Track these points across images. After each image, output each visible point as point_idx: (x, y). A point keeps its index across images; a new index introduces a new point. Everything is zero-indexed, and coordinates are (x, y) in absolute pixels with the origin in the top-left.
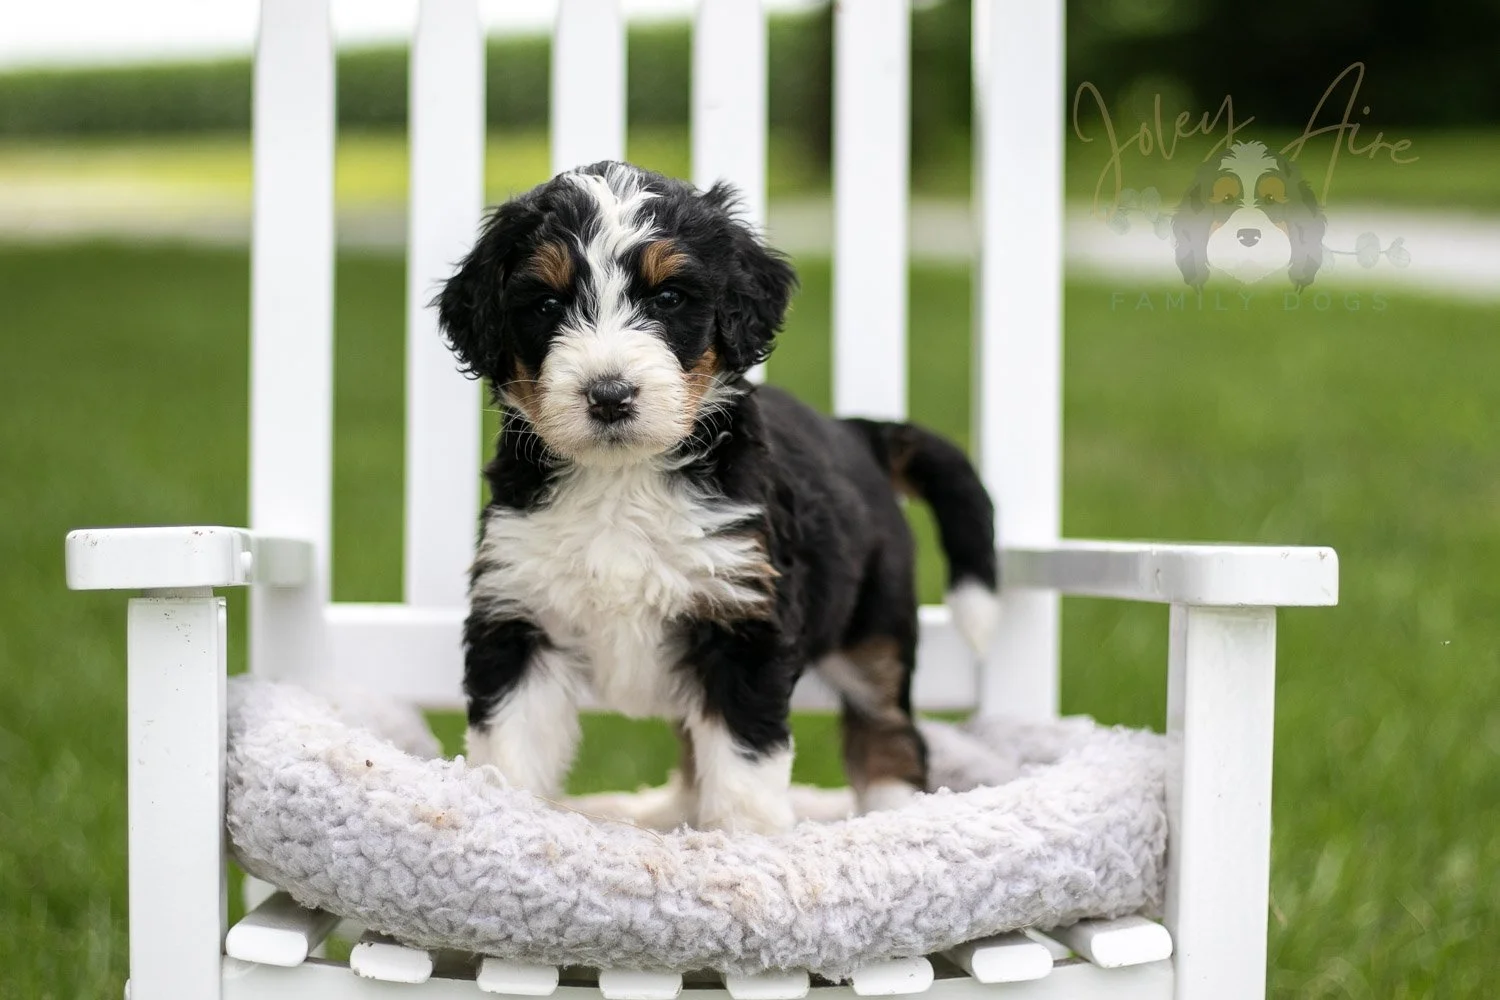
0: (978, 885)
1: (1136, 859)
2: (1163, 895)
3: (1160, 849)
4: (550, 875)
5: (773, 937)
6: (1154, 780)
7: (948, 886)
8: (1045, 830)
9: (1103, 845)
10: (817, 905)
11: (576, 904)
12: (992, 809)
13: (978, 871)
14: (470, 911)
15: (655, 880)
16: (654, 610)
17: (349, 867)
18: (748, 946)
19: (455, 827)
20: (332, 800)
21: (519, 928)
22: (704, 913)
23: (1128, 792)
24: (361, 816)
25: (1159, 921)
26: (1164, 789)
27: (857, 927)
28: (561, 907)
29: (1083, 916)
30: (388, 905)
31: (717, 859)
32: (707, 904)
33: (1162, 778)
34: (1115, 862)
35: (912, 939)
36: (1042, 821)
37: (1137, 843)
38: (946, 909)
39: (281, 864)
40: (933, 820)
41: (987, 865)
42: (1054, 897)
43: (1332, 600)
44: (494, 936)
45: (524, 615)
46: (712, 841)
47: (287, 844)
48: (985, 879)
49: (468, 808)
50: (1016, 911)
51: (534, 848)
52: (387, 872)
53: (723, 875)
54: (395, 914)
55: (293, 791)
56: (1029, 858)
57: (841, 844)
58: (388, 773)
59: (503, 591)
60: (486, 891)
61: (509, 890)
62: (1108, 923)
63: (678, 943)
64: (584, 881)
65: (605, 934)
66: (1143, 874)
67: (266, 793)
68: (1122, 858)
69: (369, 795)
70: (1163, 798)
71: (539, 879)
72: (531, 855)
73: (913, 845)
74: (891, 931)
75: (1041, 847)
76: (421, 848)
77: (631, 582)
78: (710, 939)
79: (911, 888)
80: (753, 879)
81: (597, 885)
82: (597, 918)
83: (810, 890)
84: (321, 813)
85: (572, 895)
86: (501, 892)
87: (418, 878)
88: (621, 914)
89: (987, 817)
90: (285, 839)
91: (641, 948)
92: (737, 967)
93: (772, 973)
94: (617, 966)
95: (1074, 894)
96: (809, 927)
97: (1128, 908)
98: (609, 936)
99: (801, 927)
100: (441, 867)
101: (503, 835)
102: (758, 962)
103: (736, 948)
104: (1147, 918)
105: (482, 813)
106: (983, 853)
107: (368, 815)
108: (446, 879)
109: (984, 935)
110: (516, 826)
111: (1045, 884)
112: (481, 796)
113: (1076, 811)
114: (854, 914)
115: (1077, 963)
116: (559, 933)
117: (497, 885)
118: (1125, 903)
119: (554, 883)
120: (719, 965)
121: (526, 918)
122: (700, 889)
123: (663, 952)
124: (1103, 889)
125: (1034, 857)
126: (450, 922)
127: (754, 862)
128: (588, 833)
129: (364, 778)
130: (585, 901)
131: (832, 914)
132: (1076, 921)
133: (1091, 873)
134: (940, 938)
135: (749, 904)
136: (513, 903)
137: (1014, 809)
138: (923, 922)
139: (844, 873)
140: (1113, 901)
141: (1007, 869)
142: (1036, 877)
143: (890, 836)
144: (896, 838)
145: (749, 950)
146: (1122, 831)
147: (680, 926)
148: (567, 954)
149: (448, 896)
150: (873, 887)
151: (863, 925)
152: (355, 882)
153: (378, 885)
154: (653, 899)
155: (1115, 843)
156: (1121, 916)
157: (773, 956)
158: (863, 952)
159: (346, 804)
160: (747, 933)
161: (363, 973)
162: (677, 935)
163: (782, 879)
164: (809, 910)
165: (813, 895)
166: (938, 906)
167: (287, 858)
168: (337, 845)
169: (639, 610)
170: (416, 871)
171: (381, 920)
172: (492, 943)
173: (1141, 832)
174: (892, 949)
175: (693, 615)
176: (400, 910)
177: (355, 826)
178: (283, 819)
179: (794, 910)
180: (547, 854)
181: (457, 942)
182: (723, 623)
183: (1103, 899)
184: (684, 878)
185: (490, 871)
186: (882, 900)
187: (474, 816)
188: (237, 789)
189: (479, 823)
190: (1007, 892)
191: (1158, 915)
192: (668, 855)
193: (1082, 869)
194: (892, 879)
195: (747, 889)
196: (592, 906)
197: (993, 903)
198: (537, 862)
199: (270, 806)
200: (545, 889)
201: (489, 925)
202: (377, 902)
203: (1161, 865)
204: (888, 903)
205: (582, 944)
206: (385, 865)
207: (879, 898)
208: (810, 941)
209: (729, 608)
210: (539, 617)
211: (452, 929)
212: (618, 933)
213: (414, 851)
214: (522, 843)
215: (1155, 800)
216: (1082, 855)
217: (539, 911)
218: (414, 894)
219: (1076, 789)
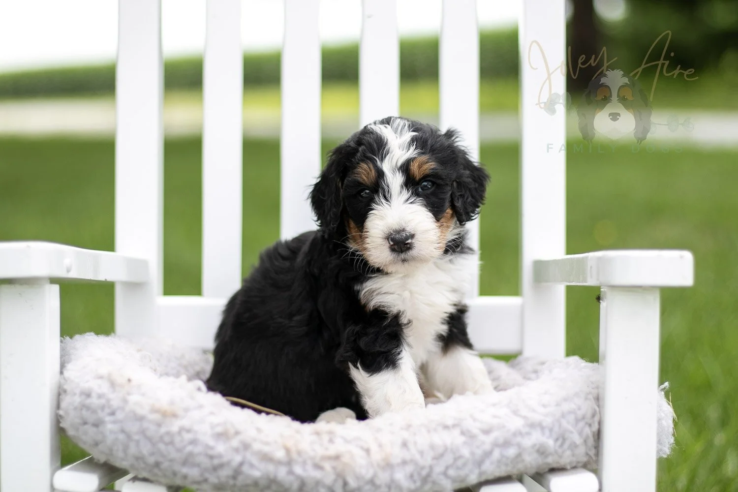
0: (483, 451)
1: (580, 433)
2: (597, 455)
3: (595, 427)
4: (227, 446)
5: (361, 485)
6: (593, 389)
7: (466, 452)
8: (525, 418)
9: (560, 426)
10: (388, 465)
11: (242, 463)
12: (494, 405)
13: (483, 443)
15: (289, 454)
17: (117, 439)
18: (346, 490)
19: (175, 416)
20: (108, 400)
21: (211, 475)
22: (319, 474)
23: (577, 395)
24: (123, 410)
25: (593, 472)
26: (598, 393)
27: (411, 476)
28: (234, 465)
29: (551, 467)
30: (140, 461)
31: (330, 441)
32: (321, 468)
33: (597, 387)
34: (568, 435)
35: (444, 482)
36: (524, 412)
37: (581, 424)
38: (465, 465)
39: (84, 438)
40: (459, 412)
41: (488, 440)
42: (530, 456)
43: (690, 282)
44: (197, 480)
47: (86, 427)
48: (487, 447)
49: (184, 405)
50: (507, 465)
51: (219, 429)
52: (138, 442)
53: (333, 451)
54: (142, 465)
55: (89, 396)
56: (514, 435)
57: (404, 427)
58: (139, 385)
60: (191, 454)
61: (204, 453)
64: (247, 450)
66: (585, 441)
67: (75, 397)
68: (572, 432)
69: (128, 397)
70: (598, 399)
71: (221, 448)
72: (217, 434)
73: (446, 427)
74: (432, 478)
75: (522, 428)
76: (156, 428)
79: (443, 453)
80: (350, 452)
81: (255, 453)
82: (255, 473)
83: (384, 456)
84: (103, 408)
85: (240, 458)
86: (200, 454)
87: (154, 445)
88: (269, 472)
89: (492, 411)
90: (85, 423)
91: (282, 490)
95: (542, 454)
96: (383, 478)
97: (578, 462)
98: (263, 483)
99: (378, 478)
100: (167, 439)
101: (202, 422)
105: (191, 408)
106: (487, 432)
107: (127, 409)
108: (170, 446)
110: (211, 416)
111: (524, 449)
112: (192, 398)
113: (544, 406)
114: (409, 469)
116: (234, 478)
117: (197, 449)
118: (574, 459)
119: (229, 450)
121: (215, 470)
122: (317, 460)
124: (560, 451)
125: (518, 433)
126: (173, 471)
127: (351, 442)
129: (127, 388)
130: (247, 462)
131: (397, 469)
132: (547, 470)
133: (551, 443)
134: (462, 481)
135: (347, 468)
136: (207, 460)
137: (509, 405)
138: (452, 472)
139: (405, 445)
140: (566, 458)
141: (501, 441)
142: (519, 445)
143: (435, 422)
146: (572, 418)
149: (171, 456)
150: (422, 453)
151: (415, 474)
152: (121, 447)
153: (133, 450)
154: (288, 464)
155: (567, 425)
156: (574, 468)
159: (115, 403)
160: (346, 483)
162: (303, 485)
163: (367, 450)
164: (383, 469)
165: (385, 459)
166: (460, 463)
167: (86, 434)
170: (153, 441)
172: (196, 483)
173: (583, 418)
176: (145, 463)
177: (120, 415)
178: (84, 412)
179: (374, 469)
180: (226, 433)
181: (178, 482)
183: (561, 457)
184: (308, 452)
185: (194, 442)
187: (187, 410)
188: (63, 395)
189: (189, 414)
190: (501, 454)
191: (594, 466)
193: (546, 440)
194: (432, 447)
195: (346, 458)
196: (252, 466)
197: (492, 461)
198: (221, 438)
199: (77, 404)
200: (224, 454)
201: (194, 473)
202: (134, 460)
203: (596, 437)
204: (430, 462)
205: (247, 486)
206: (136, 437)
207: (425, 459)
208: (384, 485)
211: (175, 474)
212: (268, 481)
213: (152, 430)
214: (213, 426)
215: (593, 399)
216: (547, 432)
217: (221, 466)
218: (152, 454)
219: (545, 393)
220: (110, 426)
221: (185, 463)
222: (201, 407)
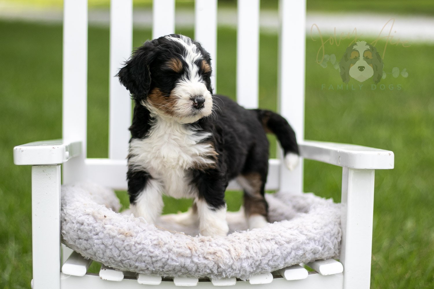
0: (287, 252)
1: (333, 242)
2: (340, 253)
3: (340, 239)
4: (160, 251)
5: (226, 268)
6: (337, 219)
7: (278, 253)
8: (306, 235)
9: (323, 239)
10: (239, 259)
11: (168, 259)
12: (290, 229)
13: (287, 248)
14: (136, 261)
15: (191, 252)
16: (182, 167)
17: (99, 248)
18: (219, 271)
19: (131, 236)
20: (94, 227)
21: (151, 266)
22: (206, 262)
23: (330, 222)
24: (103, 232)
25: (339, 261)
26: (340, 221)
27: (251, 265)
28: (164, 260)
29: (316, 259)
30: (111, 259)
31: (210, 245)
32: (207, 259)
33: (340, 218)
34: (327, 244)
35: (267, 268)
36: (306, 232)
37: (333, 238)
38: (278, 259)
39: (78, 246)
40: (273, 232)
41: (290, 246)
42: (309, 254)
43: (392, 167)
44: (143, 269)
45: (143, 169)
46: (208, 240)
47: (80, 240)
48: (289, 250)
49: (135, 230)
50: (298, 259)
51: (155, 242)
52: (111, 249)
53: (212, 250)
54: (113, 261)
55: (82, 224)
56: (302, 244)
57: (246, 240)
58: (111, 219)
59: (136, 163)
60: (141, 255)
61: (148, 255)
62: (324, 262)
63: (198, 270)
64: (170, 252)
65: (176, 268)
66: (334, 248)
67: (74, 225)
68: (329, 243)
69: (105, 226)
70: (340, 224)
71: (157, 252)
72: (154, 245)
73: (268, 240)
74: (261, 266)
75: (305, 241)
76: (121, 242)
77: (175, 159)
78: (208, 269)
79: (267, 253)
80: (221, 251)
81: (174, 253)
82: (174, 263)
83: (237, 254)
84: (91, 231)
85: (167, 257)
86: (146, 256)
87: (120, 251)
88: (181, 262)
89: (290, 231)
90: (79, 238)
91: (187, 272)
92: (215, 277)
93: (226, 278)
94: (179, 277)
95: (315, 254)
96: (237, 265)
97: (330, 257)
98: (178, 268)
99: (235, 265)
100: (127, 248)
101: (146, 239)
102: (222, 275)
103: (215, 272)
104: (335, 259)
105: (139, 231)
106: (288, 243)
107: (105, 232)
108: (129, 252)
109: (288, 266)
110: (150, 236)
111: (306, 251)
112: (139, 226)
113: (315, 229)
114: (250, 261)
115: (315, 273)
116: (163, 268)
117: (144, 254)
118: (329, 255)
119: (162, 253)
120: (210, 276)
121: (153, 263)
122: (205, 255)
123: (194, 273)
124: (323, 252)
126: (130, 264)
127: (220, 246)
128: (171, 237)
129: (104, 221)
130: (170, 258)
131: (244, 261)
132: (314, 261)
133: (320, 248)
134: (275, 268)
135: (219, 259)
136: (149, 259)
137: (297, 229)
138: (271, 263)
139: (247, 249)
140: (326, 255)
141: (295, 247)
142: (304, 249)
143: (261, 237)
144: (263, 238)
145: (219, 272)
146: (328, 235)
147: (199, 265)
148: (165, 273)
149: (130, 257)
150: (256, 253)
151: (253, 264)
152: (101, 252)
153: (108, 253)
154: (191, 257)
155: (326, 239)
156: (327, 259)
157: (226, 274)
158: (253, 272)
159: (98, 229)
160: (219, 267)
161: (103, 278)
162: (198, 268)
163: (229, 251)
164: (237, 260)
165: (238, 256)
166: (275, 258)
167: (80, 244)
168: (96, 241)
169: (178, 167)
170: (120, 249)
171: (109, 263)
172: (142, 270)
173: (334, 235)
174: (261, 271)
175: (193, 168)
176: (115, 260)
177: (101, 235)
178: (79, 233)
179: (233, 260)
180: (159, 244)
181: (132, 270)
182: (202, 170)
183: (323, 255)
184: (200, 251)
185: (142, 249)
186: (259, 257)
187: (137, 233)
188: (65, 223)
189: (139, 235)
190: (295, 254)
191: (338, 258)
192: (195, 244)
193: (317, 247)
194: (261, 250)
195: (219, 254)
196: (173, 260)
197: (291, 257)
198: (156, 246)
199: (75, 229)
200: (159, 255)
201: (142, 265)
202: (108, 258)
203: (339, 244)
204: (260, 258)
205: (170, 271)
206: (110, 247)
207: (258, 257)
208: (237, 269)
209: (203, 165)
210: (148, 170)
211: (130, 266)
212: (180, 267)
213: (119, 243)
214: (152, 241)
215: (338, 225)
216: (317, 242)
217: (157, 261)
218: (120, 256)
219: (315, 222)
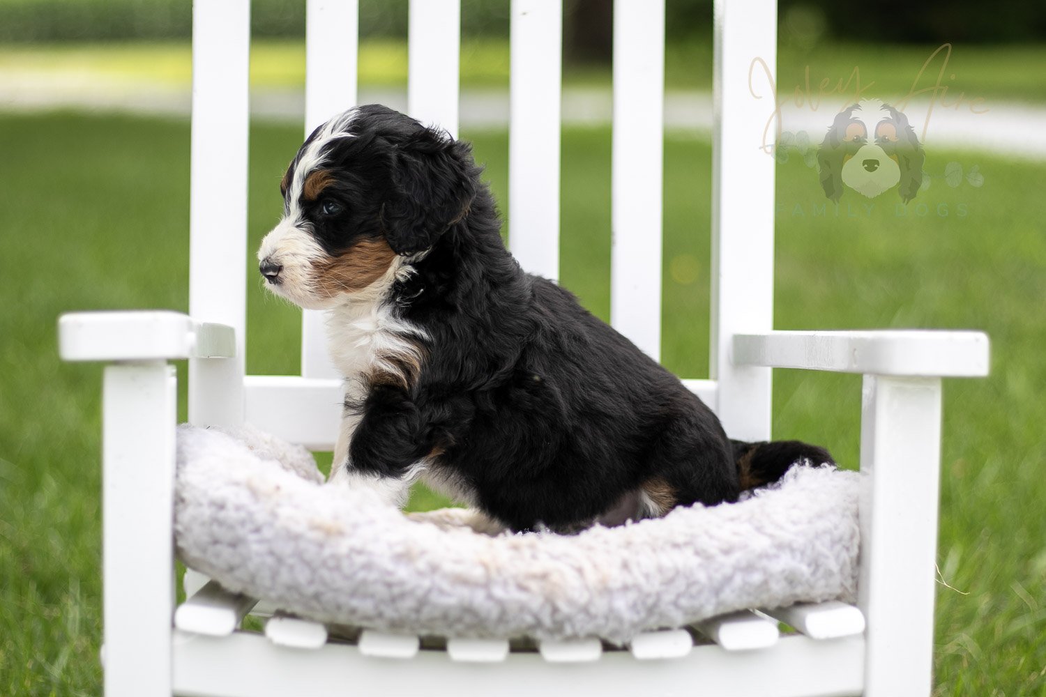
0: (723, 576)
1: (837, 557)
2: (856, 586)
3: (855, 551)
4: (410, 569)
5: (574, 613)
6: (850, 503)
7: (702, 576)
8: (771, 536)
9: (813, 548)
10: (606, 589)
11: (430, 590)
12: (732, 519)
13: (723, 565)
15: (488, 573)
17: (263, 563)
18: (556, 619)
19: (341, 534)
20: (250, 514)
21: (388, 608)
22: (523, 596)
23: (832, 510)
24: (271, 526)
25: (854, 604)
26: (857, 509)
27: (634, 607)
28: (420, 593)
29: (797, 599)
30: (293, 591)
31: (533, 557)
32: (526, 589)
33: (856, 501)
34: (822, 560)
35: (674, 614)
36: (770, 529)
37: (838, 547)
38: (700, 592)
39: (213, 560)
40: (690, 527)
41: (730, 561)
42: (777, 585)
43: (985, 372)
44: (370, 614)
46: (529, 544)
47: (219, 547)
48: (727, 571)
49: (351, 520)
50: (749, 594)
51: (399, 549)
52: (291, 568)
53: (537, 568)
54: (296, 596)
55: (222, 507)
56: (760, 556)
57: (623, 544)
58: (291, 494)
60: (364, 582)
61: (381, 580)
62: (817, 606)
63: (505, 618)
64: (436, 573)
65: (451, 612)
66: (842, 570)
67: (202, 509)
68: (827, 557)
69: (278, 510)
70: (857, 515)
71: (402, 573)
72: (397, 555)
73: (676, 546)
74: (659, 608)
75: (768, 548)
76: (317, 549)
78: (529, 614)
79: (674, 577)
80: (559, 571)
81: (445, 576)
82: (446, 600)
83: (600, 577)
84: (243, 523)
85: (427, 584)
86: (375, 582)
87: (314, 571)
88: (463, 597)
89: (729, 526)
90: (216, 542)
91: (477, 622)
92: (548, 635)
93: (573, 639)
94: (460, 636)
95: (792, 583)
96: (600, 606)
97: (830, 595)
98: (454, 614)
99: (594, 605)
100: (332, 563)
101: (377, 540)
102: (562, 631)
103: (547, 621)
104: (845, 602)
105: (361, 523)
106: (727, 552)
107: (277, 525)
108: (335, 572)
109: (726, 613)
110: (387, 533)
111: (771, 576)
112: (360, 511)
113: (794, 523)
114: (632, 596)
115: (795, 635)
116: (418, 611)
117: (372, 576)
118: (827, 591)
119: (414, 575)
120: (535, 634)
121: (393, 601)
122: (521, 580)
123: (494, 625)
124: (813, 580)
125: (764, 556)
126: (337, 603)
127: (559, 559)
128: (438, 539)
129: (274, 498)
130: (436, 587)
131: (617, 596)
132: (792, 603)
133: (805, 569)
134: (695, 613)
135: (557, 589)
136: (384, 589)
137: (749, 520)
138: (684, 602)
139: (625, 566)
140: (819, 590)
141: (743, 564)
142: (765, 571)
143: (658, 539)
144: (663, 540)
145: (556, 623)
146: (827, 539)
147: (506, 606)
148: (423, 626)
149: (336, 584)
150: (647, 576)
151: (639, 603)
152: (268, 574)
153: (285, 576)
154: (486, 586)
155: (822, 547)
156: (825, 601)
157: (574, 627)
158: (639, 624)
159: (261, 517)
160: (555, 610)
161: (275, 641)
162: (503, 612)
163: (580, 570)
164: (600, 593)
165: (603, 581)
166: (694, 590)
167: (218, 556)
170: (312, 566)
171: (287, 602)
172: (368, 618)
173: (841, 540)
174: (660, 622)
176: (301, 594)
177: (267, 533)
178: (215, 528)
179: (589, 593)
180: (408, 554)
181: (342, 619)
183: (812, 587)
184: (509, 570)
185: (368, 567)
186: (653, 585)
187: (355, 526)
188: (182, 506)
189: (359, 531)
190: (743, 580)
191: (853, 600)
192: (497, 554)
193: (798, 565)
194: (660, 570)
195: (555, 578)
196: (442, 592)
197: (733, 588)
198: (402, 560)
199: (205, 518)
200: (407, 580)
201: (365, 606)
202: (285, 589)
203: (855, 564)
204: (657, 588)
205: (434, 619)
206: (291, 561)
207: (651, 584)
208: (600, 616)
211: (339, 608)
212: (461, 611)
213: (311, 552)
214: (390, 545)
215: (850, 516)
216: (798, 556)
217: (403, 596)
218: (311, 582)
219: (794, 507)
220: (255, 547)
221: (353, 594)
222: (372, 522)
